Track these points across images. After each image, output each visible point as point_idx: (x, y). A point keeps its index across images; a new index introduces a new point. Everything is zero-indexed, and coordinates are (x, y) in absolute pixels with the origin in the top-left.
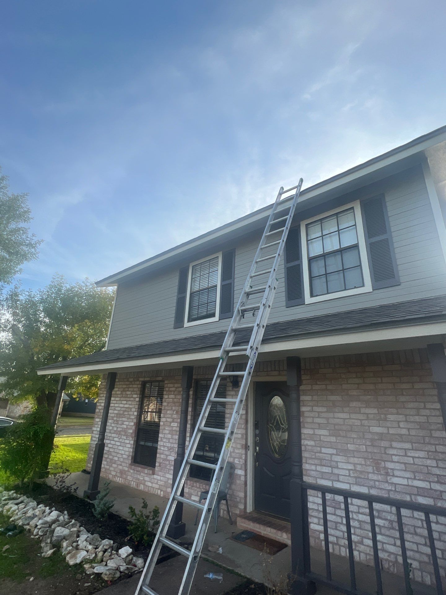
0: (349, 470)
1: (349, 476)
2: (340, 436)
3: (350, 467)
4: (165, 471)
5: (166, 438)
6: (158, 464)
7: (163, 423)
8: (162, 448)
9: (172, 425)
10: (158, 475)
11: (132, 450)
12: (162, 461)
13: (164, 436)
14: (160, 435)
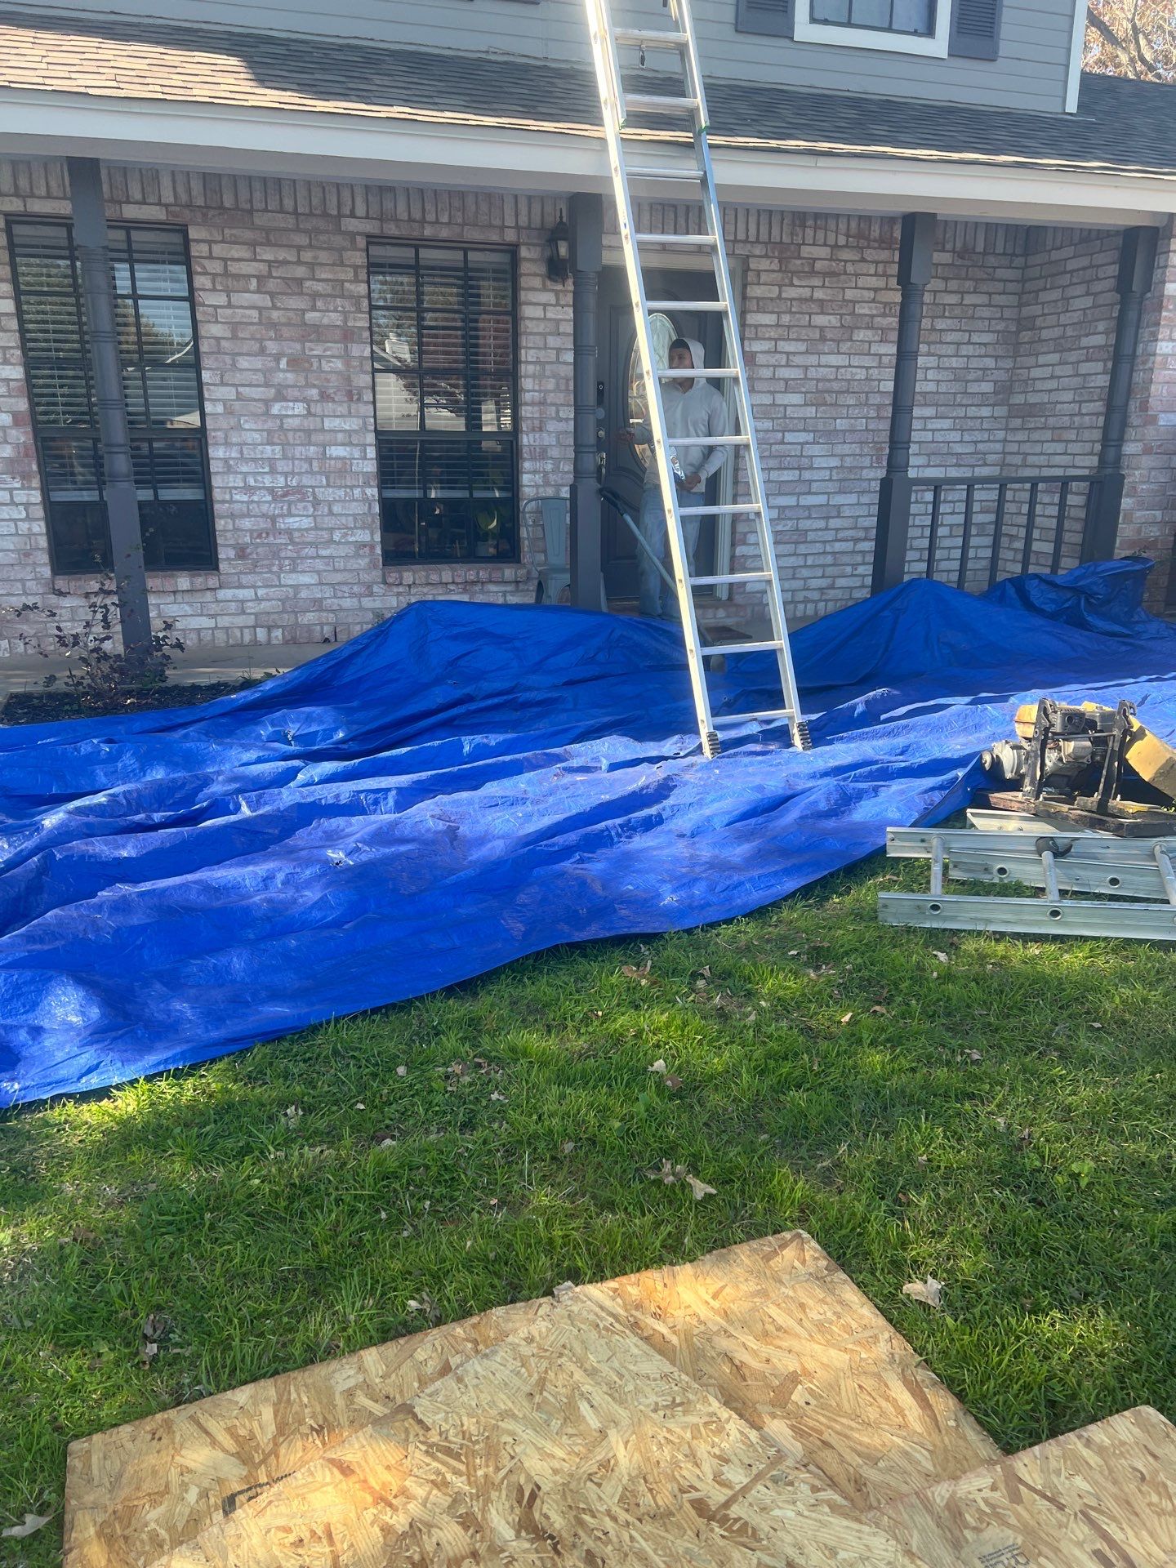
0: (831, 469)
1: (830, 480)
2: (825, 404)
3: (834, 462)
4: (275, 569)
5: (254, 460)
6: (232, 553)
7: (220, 409)
8: (237, 497)
9: (276, 409)
10: (241, 586)
11: (40, 527)
12: (248, 539)
13: (241, 452)
14: (216, 453)
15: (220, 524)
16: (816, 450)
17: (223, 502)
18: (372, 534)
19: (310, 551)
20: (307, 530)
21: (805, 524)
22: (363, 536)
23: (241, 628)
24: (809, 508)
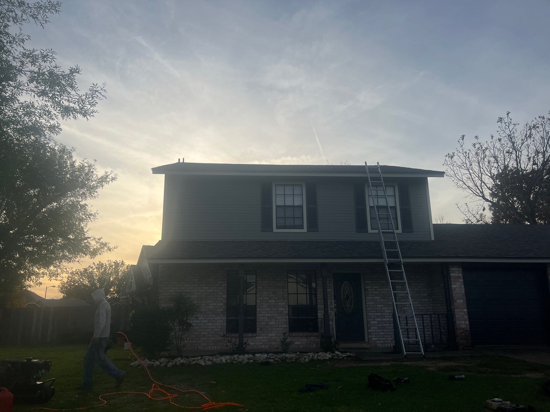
4: (267, 333)
5: (264, 311)
6: (259, 329)
7: (259, 301)
8: (261, 318)
9: (269, 301)
10: (260, 336)
11: (225, 324)
12: (262, 327)
13: (263, 309)
14: (258, 310)
15: (257, 323)
16: (385, 308)
17: (258, 319)
18: (287, 325)
19: (274, 329)
20: (274, 325)
21: (385, 325)
22: (285, 326)
23: (260, 345)
24: (385, 321)
